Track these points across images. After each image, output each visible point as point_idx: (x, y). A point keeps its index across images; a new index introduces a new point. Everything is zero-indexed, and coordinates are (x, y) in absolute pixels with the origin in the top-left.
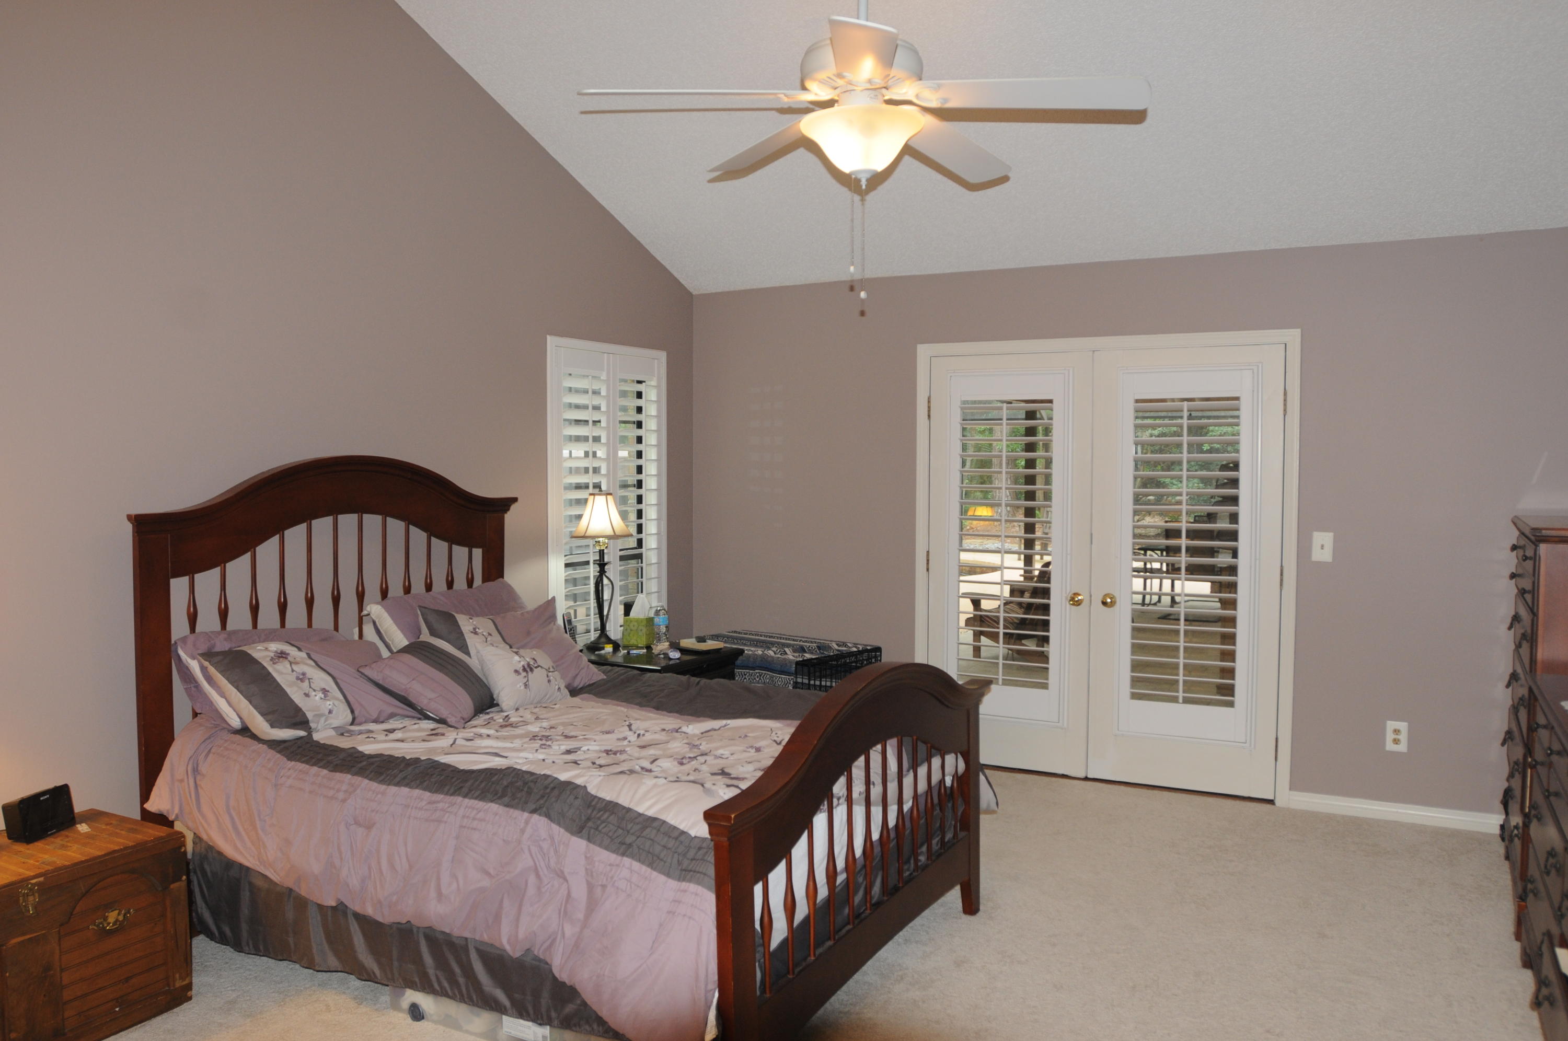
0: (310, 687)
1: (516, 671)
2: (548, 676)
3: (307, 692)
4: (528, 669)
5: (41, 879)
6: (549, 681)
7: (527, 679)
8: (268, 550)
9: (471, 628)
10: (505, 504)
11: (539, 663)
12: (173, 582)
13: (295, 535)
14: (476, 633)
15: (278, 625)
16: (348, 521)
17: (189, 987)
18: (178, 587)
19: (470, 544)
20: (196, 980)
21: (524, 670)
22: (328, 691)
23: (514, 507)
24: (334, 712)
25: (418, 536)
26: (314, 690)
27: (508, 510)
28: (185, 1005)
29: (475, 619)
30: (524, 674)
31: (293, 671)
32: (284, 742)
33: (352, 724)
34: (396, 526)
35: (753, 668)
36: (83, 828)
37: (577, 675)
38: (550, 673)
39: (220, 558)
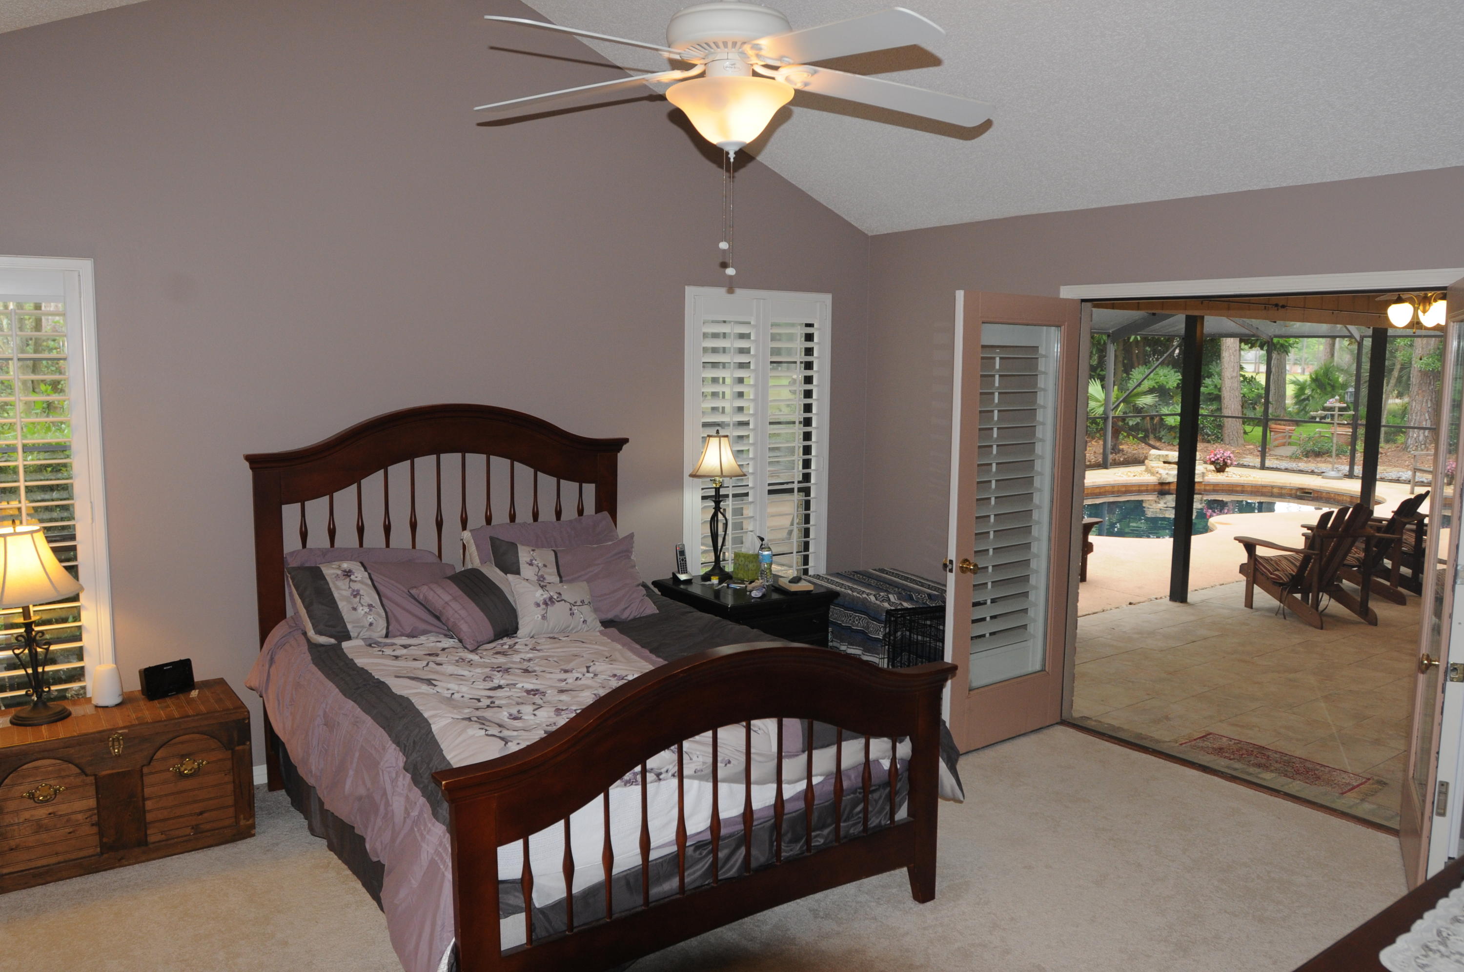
0: (360, 602)
1: (538, 605)
2: (571, 609)
3: (355, 606)
4: (549, 602)
5: (126, 731)
6: (572, 614)
7: (545, 611)
8: (373, 483)
9: (528, 560)
10: (618, 444)
11: (563, 597)
12: (285, 508)
13: (399, 471)
14: (531, 564)
15: (358, 546)
16: (451, 460)
17: (253, 826)
18: (290, 513)
19: (581, 479)
20: (257, 821)
21: (546, 603)
22: (374, 607)
23: (625, 447)
24: (374, 625)
25: (524, 472)
26: (362, 605)
27: (621, 449)
28: (248, 840)
29: (537, 551)
30: (544, 606)
31: (350, 587)
32: (322, 646)
33: (387, 636)
34: (500, 464)
36: (194, 693)
37: (626, 608)
38: (575, 607)
39: (329, 488)
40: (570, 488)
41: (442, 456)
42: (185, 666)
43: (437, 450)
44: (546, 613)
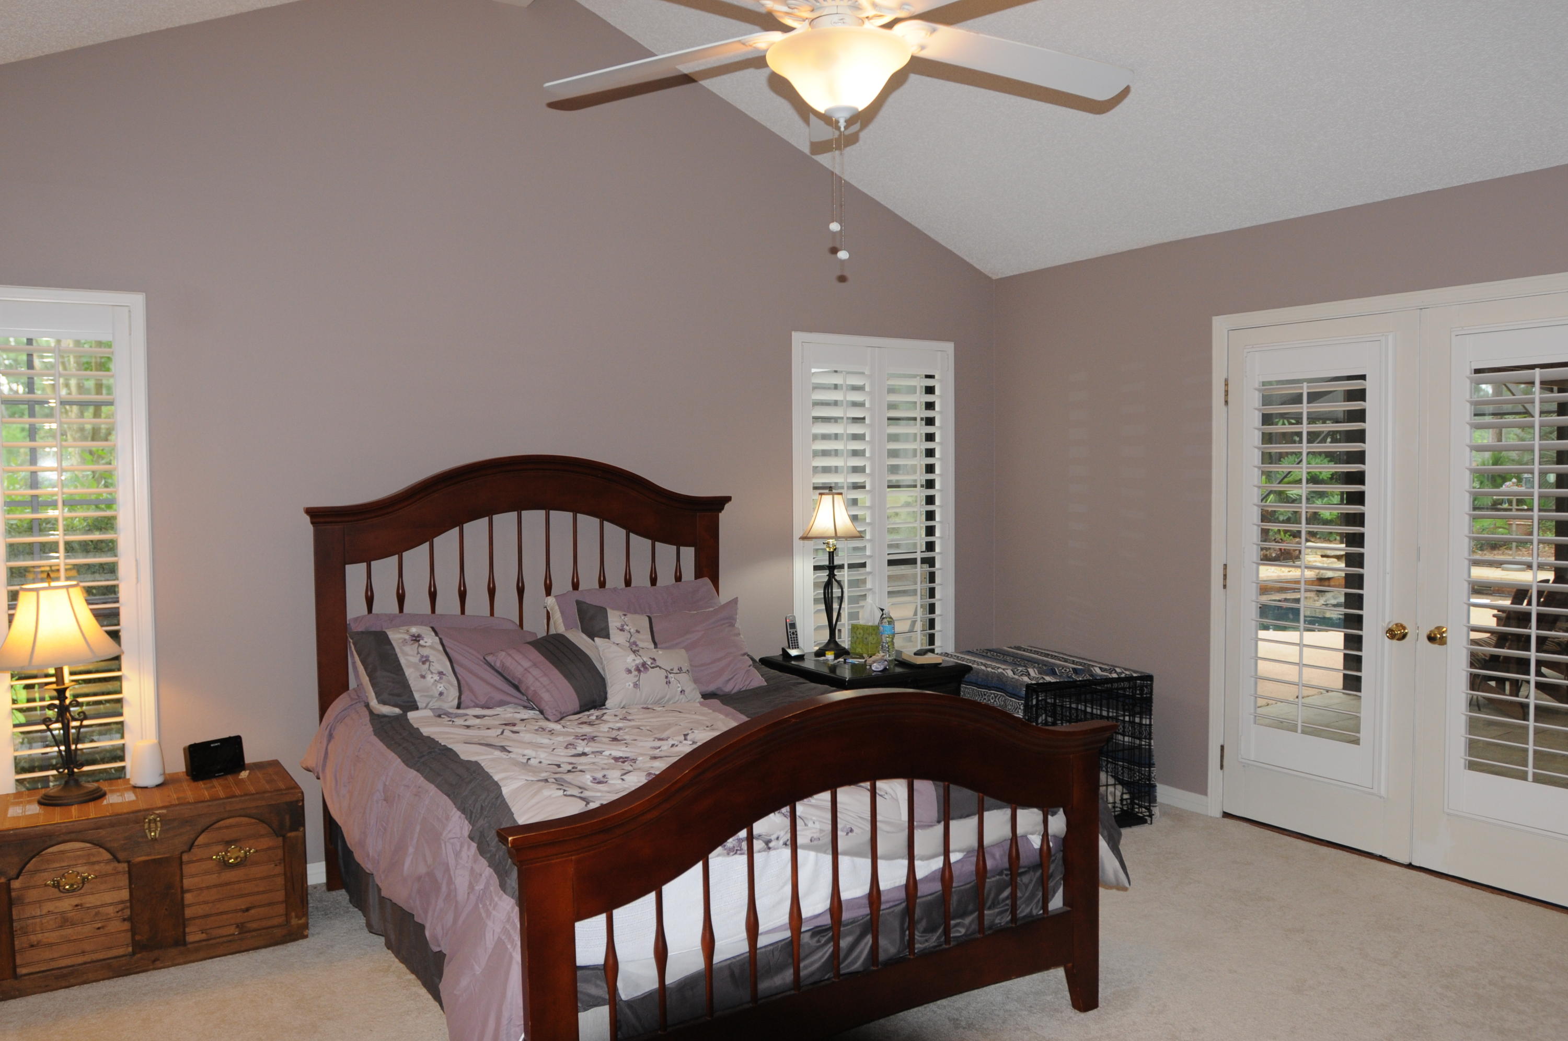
0: (429, 669)
1: (629, 671)
2: (667, 677)
3: (424, 673)
4: (642, 668)
5: (164, 811)
6: (668, 683)
7: (637, 679)
8: (447, 542)
9: (619, 625)
10: (720, 503)
11: (658, 663)
12: (349, 568)
13: (476, 529)
14: (622, 630)
15: (429, 611)
16: (533, 518)
17: (306, 926)
18: (355, 574)
19: (678, 541)
20: (310, 921)
21: (638, 670)
22: (444, 675)
23: (727, 506)
24: (445, 694)
25: (614, 533)
26: (432, 673)
27: (723, 509)
28: (301, 942)
29: (629, 615)
30: (636, 673)
31: (418, 653)
32: (385, 716)
33: (458, 707)
34: (589, 524)
35: (989, 688)
36: (244, 774)
37: (730, 680)
38: (672, 675)
39: (397, 547)
40: (666, 551)
41: (524, 513)
42: (234, 745)
43: (519, 505)
44: (639, 680)
